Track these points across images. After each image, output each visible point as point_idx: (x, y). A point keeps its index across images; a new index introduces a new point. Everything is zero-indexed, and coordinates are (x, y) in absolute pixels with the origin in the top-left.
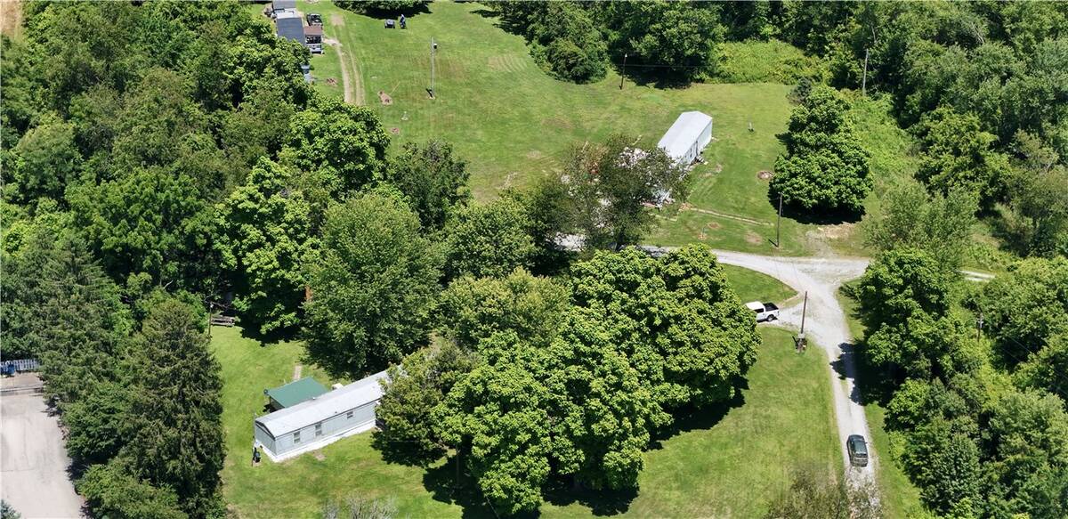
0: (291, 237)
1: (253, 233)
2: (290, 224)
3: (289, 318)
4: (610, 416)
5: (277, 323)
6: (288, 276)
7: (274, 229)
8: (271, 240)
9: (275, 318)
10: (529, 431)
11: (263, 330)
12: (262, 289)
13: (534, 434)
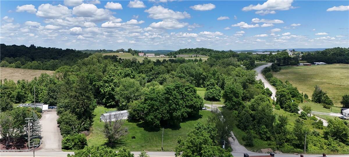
0: (114, 85)
1: (107, 84)
2: (115, 83)
3: (113, 103)
4: (174, 104)
5: (111, 104)
6: (113, 93)
7: (111, 84)
8: (110, 86)
9: (110, 102)
10: (157, 106)
11: (108, 105)
12: (107, 95)
13: (158, 107)
